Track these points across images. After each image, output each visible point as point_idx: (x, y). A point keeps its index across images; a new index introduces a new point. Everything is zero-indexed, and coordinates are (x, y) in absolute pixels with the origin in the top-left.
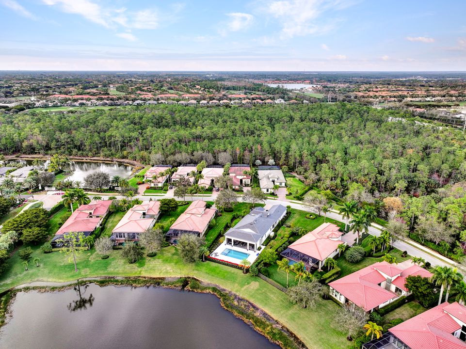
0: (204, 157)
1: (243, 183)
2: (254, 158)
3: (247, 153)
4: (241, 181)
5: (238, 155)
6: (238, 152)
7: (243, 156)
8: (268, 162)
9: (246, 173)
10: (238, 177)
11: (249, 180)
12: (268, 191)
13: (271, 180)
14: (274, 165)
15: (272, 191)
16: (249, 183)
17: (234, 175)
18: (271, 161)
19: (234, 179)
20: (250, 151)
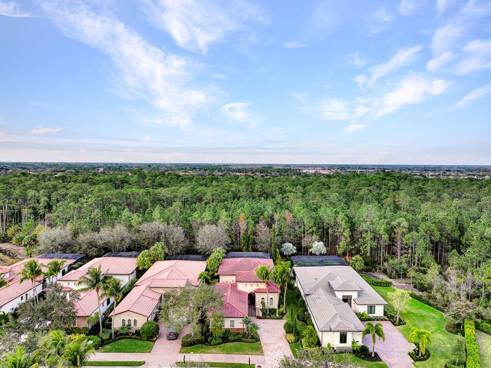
0: (163, 235)
1: (258, 306)
2: (279, 238)
3: (262, 227)
4: (252, 297)
5: (242, 231)
6: (243, 226)
7: (255, 234)
8: (311, 247)
9: (265, 276)
10: (241, 287)
11: (276, 297)
12: (343, 339)
13: (340, 295)
14: (326, 255)
15: (359, 339)
16: (275, 305)
17: (231, 279)
18: (318, 246)
19: (228, 293)
20: (269, 225)
